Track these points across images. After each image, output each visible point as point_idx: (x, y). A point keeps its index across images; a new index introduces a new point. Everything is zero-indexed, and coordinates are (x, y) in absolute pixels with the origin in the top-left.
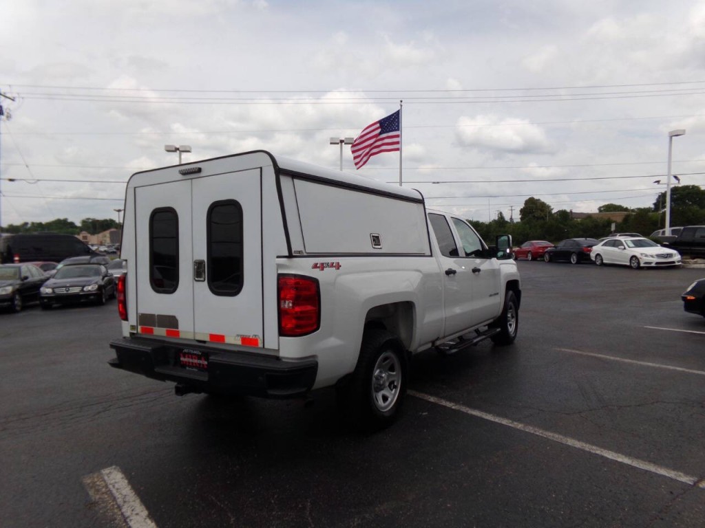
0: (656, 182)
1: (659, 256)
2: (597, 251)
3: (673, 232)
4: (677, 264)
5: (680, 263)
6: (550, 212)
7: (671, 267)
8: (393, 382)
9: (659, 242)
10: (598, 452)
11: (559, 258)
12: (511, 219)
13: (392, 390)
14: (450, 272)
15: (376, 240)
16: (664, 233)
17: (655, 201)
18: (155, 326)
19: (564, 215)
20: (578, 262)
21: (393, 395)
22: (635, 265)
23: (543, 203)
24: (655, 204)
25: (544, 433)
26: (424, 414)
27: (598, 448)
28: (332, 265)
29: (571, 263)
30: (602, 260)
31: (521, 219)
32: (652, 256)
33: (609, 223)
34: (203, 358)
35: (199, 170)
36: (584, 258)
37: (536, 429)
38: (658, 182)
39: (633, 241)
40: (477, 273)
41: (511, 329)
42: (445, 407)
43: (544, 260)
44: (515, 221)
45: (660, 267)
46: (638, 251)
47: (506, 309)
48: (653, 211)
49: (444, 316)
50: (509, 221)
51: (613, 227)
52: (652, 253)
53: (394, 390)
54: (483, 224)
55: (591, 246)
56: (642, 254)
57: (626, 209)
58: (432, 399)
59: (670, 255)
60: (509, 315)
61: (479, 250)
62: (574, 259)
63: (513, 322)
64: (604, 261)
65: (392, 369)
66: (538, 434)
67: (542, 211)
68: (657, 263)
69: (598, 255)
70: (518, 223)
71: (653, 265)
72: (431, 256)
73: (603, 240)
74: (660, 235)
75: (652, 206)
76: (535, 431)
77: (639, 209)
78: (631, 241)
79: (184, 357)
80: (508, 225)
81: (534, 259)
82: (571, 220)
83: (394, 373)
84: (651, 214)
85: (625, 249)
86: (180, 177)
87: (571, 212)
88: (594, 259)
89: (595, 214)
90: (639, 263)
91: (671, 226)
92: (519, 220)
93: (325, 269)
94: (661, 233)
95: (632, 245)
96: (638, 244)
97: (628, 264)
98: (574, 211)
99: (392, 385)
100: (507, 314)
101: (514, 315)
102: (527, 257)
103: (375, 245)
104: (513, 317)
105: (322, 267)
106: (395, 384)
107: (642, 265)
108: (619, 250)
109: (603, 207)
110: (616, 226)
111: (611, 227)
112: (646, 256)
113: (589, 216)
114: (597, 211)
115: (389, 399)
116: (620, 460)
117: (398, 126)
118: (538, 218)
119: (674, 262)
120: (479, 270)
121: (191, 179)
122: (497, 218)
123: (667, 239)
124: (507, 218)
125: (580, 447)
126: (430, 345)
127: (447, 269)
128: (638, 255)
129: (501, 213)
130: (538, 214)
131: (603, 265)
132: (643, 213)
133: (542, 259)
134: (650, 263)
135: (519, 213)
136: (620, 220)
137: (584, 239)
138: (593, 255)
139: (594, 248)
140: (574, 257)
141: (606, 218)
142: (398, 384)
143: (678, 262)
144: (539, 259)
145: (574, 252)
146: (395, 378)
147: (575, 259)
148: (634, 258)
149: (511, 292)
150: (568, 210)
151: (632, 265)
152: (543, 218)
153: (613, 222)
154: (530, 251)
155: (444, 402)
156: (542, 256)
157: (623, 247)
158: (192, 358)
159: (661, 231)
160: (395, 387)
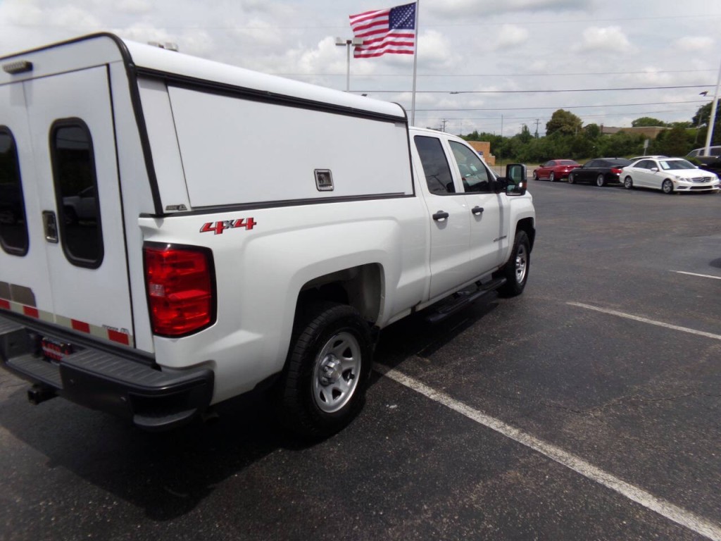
0: (702, 93)
1: (696, 180)
2: (627, 172)
3: (713, 152)
4: (714, 189)
5: (718, 188)
6: (579, 127)
7: (707, 192)
8: (349, 370)
9: (697, 163)
10: (615, 487)
11: (584, 179)
12: (536, 134)
13: (348, 380)
14: (440, 217)
15: (324, 178)
16: (702, 152)
17: (694, 115)
18: (10, 299)
19: (594, 130)
20: (605, 185)
21: (348, 389)
22: (667, 189)
23: (573, 116)
24: (694, 119)
25: (545, 447)
26: (392, 407)
27: (615, 479)
28: (239, 224)
29: (596, 185)
30: (632, 182)
31: (547, 133)
32: (688, 180)
33: (642, 140)
34: (66, 351)
35: (29, 67)
36: (611, 180)
37: (535, 440)
38: (704, 93)
39: (668, 162)
40: (478, 214)
41: (521, 276)
42: (421, 395)
43: (567, 182)
44: (540, 136)
45: (694, 192)
46: (673, 174)
47: (515, 252)
48: (691, 126)
49: (429, 274)
50: (534, 135)
51: (646, 145)
52: (687, 176)
53: (350, 380)
54: (505, 138)
55: (622, 167)
56: (677, 177)
57: (661, 124)
58: (408, 382)
59: (708, 179)
60: (518, 260)
61: (484, 182)
62: (600, 181)
63: (523, 268)
64: (634, 185)
65: (348, 353)
66: (535, 448)
67: (571, 124)
68: (692, 188)
69: (628, 177)
70: (543, 137)
71: (688, 190)
72: (414, 195)
73: (635, 160)
74: (698, 156)
75: (691, 121)
76: (533, 443)
77: (677, 124)
78: (667, 162)
79: (47, 346)
80: (532, 140)
81: (556, 180)
82: (601, 136)
83: (351, 359)
84: (689, 129)
85: (658, 171)
86: (8, 77)
87: (602, 126)
88: (623, 182)
89: (628, 129)
90: (672, 187)
91: (712, 145)
92: (545, 135)
93: (224, 231)
94: (698, 153)
95: (667, 166)
96: (673, 166)
97: (660, 188)
98: (604, 126)
99: (347, 374)
100: (515, 259)
101: (525, 260)
102: (549, 177)
103: (320, 186)
104: (522, 262)
105: (220, 228)
106: (353, 373)
107: (676, 189)
108: (653, 173)
109: (637, 121)
110: (649, 144)
111: (643, 144)
112: (682, 179)
113: (622, 132)
114: (630, 126)
115: (343, 394)
116: (645, 503)
117: (413, 23)
118: (565, 133)
119: (710, 187)
120: (481, 210)
121: (23, 81)
122: (521, 132)
123: (705, 160)
124: (532, 133)
125: (592, 476)
126: (408, 312)
127: (435, 212)
128: (673, 178)
129: (526, 127)
130: (566, 128)
131: (632, 188)
132: (680, 128)
133: (566, 180)
134: (685, 187)
135: (545, 126)
136: (655, 136)
137: (614, 158)
138: (622, 177)
139: (625, 169)
140: (601, 179)
141: (639, 134)
142: (356, 372)
143: (716, 186)
144: (562, 180)
145: (601, 173)
146: (353, 366)
147: (602, 182)
148: (667, 182)
149: (522, 233)
150: (599, 125)
151: (665, 189)
152: (571, 133)
153: (646, 139)
154: (552, 171)
155: (422, 388)
156: (566, 176)
157: (656, 169)
158: (55, 349)
159: (700, 150)
160: (353, 377)
